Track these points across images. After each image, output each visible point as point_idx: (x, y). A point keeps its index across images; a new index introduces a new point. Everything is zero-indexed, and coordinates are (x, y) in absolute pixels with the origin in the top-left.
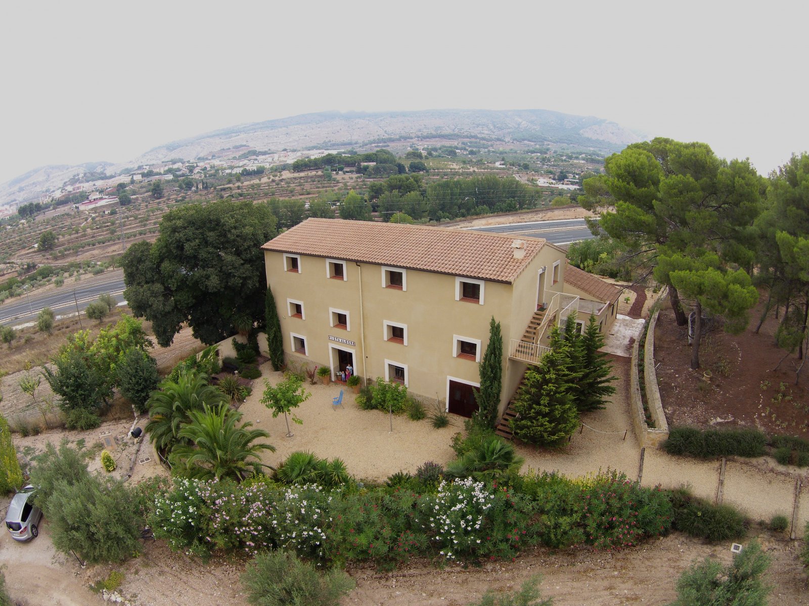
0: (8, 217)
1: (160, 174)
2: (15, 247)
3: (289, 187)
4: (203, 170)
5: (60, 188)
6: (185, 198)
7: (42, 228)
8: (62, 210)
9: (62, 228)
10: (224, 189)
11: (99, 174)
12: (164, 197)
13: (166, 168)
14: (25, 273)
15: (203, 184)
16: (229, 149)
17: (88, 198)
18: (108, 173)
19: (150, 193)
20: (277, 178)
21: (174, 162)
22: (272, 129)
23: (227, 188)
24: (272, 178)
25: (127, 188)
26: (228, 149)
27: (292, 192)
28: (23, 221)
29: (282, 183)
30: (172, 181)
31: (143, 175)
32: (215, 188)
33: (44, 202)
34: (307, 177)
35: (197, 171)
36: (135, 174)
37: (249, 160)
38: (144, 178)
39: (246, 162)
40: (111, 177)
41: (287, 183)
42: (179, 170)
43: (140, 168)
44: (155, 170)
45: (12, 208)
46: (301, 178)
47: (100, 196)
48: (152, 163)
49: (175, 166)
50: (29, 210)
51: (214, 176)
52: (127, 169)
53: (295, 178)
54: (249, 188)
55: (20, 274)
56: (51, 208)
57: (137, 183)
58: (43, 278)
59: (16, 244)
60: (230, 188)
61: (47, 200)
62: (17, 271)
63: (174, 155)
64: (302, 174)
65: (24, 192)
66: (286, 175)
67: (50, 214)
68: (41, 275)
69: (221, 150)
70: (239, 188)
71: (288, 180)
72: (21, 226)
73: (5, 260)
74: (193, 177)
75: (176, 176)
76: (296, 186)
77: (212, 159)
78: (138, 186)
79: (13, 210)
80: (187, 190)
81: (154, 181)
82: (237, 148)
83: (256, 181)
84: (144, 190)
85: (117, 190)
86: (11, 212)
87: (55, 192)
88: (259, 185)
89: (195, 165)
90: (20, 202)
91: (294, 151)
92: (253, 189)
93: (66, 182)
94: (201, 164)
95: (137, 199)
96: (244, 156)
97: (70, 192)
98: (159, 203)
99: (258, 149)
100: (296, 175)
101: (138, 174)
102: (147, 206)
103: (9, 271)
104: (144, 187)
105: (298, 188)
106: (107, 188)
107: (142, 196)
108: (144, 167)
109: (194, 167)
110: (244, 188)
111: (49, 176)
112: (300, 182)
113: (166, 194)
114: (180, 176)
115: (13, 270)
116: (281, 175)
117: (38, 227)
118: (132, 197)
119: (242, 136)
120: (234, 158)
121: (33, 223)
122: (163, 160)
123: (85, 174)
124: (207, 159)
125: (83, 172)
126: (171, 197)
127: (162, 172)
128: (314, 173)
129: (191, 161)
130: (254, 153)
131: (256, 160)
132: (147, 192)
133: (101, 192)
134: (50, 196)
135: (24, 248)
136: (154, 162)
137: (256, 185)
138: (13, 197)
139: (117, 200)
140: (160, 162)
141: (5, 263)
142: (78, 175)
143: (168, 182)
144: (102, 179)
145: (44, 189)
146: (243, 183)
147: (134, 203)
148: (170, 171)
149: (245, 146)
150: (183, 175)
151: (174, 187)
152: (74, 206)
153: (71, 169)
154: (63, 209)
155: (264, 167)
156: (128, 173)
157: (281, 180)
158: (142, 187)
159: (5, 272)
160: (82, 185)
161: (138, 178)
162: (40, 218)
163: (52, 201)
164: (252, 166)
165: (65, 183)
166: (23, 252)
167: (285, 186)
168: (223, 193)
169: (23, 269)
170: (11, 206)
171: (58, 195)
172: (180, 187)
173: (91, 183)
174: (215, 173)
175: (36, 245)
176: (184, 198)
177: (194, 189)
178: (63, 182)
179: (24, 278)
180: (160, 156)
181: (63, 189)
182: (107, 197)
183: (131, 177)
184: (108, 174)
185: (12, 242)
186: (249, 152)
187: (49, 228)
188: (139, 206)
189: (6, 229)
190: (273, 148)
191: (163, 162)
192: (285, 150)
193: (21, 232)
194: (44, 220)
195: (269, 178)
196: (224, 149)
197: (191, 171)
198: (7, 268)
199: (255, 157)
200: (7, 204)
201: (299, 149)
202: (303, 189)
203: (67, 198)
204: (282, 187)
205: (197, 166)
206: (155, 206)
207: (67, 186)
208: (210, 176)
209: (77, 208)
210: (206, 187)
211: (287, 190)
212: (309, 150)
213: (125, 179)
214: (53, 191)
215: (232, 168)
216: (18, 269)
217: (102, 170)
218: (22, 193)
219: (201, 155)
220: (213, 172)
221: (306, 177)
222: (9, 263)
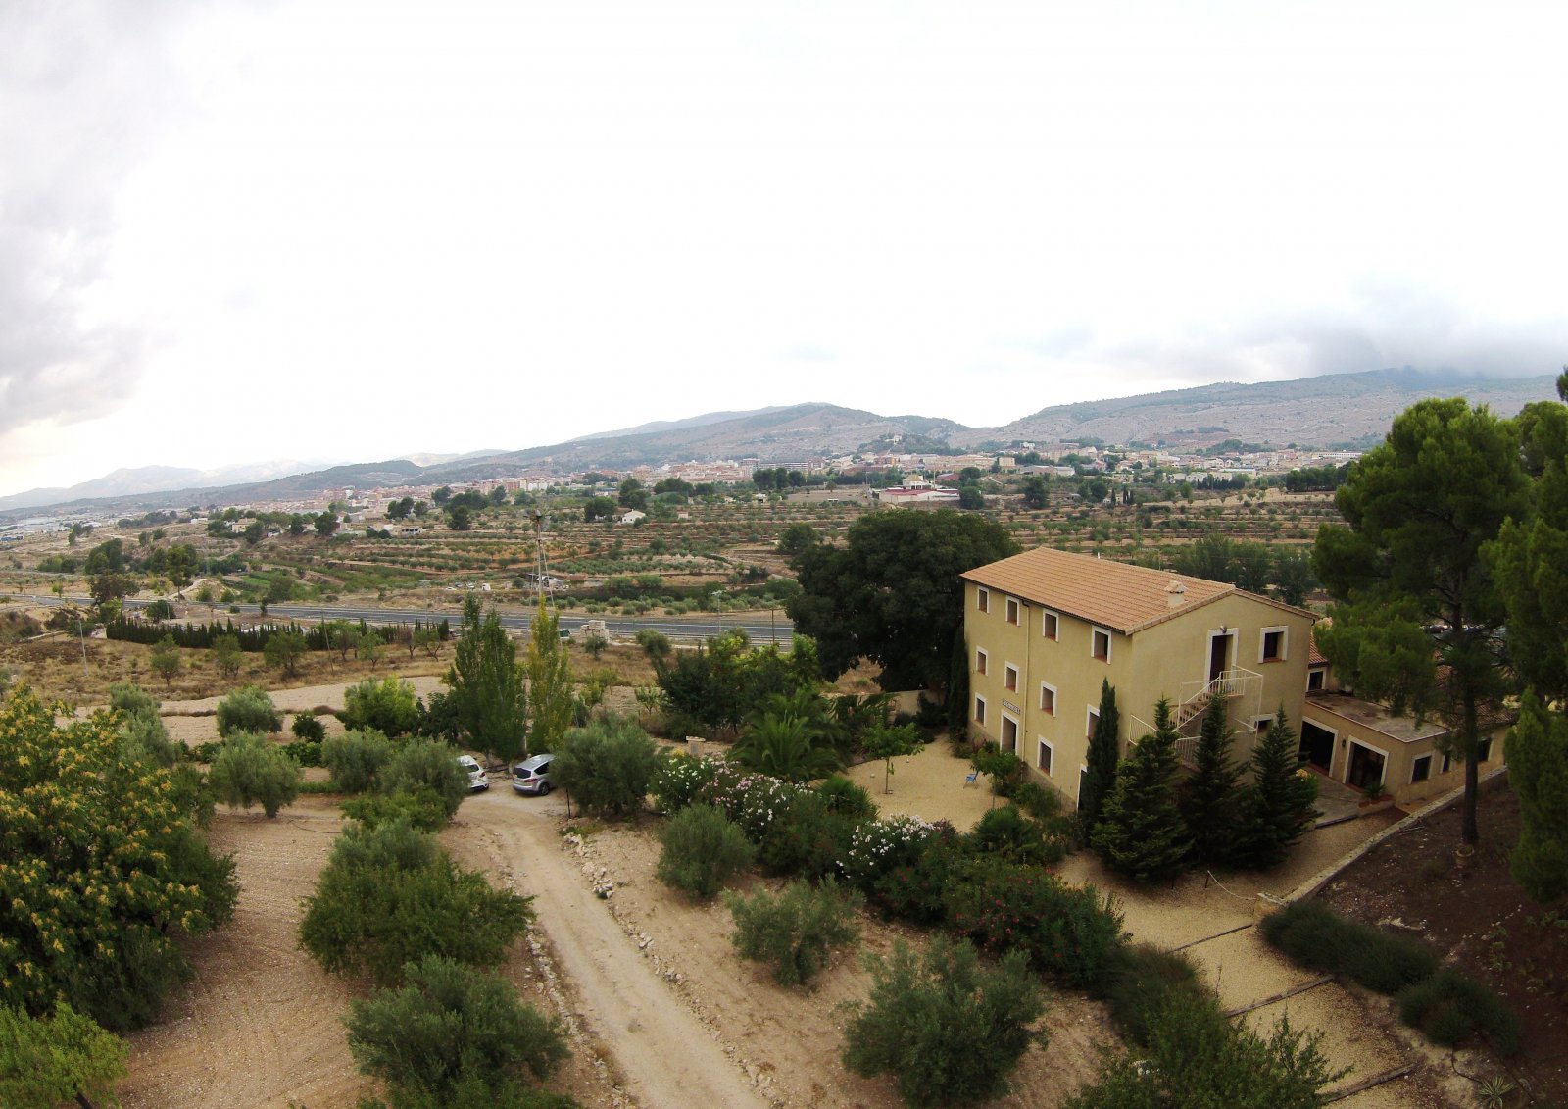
0: (734, 482)
1: (1052, 463)
2: (734, 535)
3: (1272, 519)
4: (1134, 467)
5: (852, 453)
6: (1087, 515)
7: (798, 515)
8: (844, 493)
9: (839, 524)
10: (1155, 509)
11: (934, 443)
12: (1048, 507)
13: (1066, 454)
14: (743, 582)
15: (1126, 494)
16: (1192, 432)
17: (900, 483)
18: (953, 445)
19: (1022, 496)
20: (1254, 501)
21: (1083, 444)
22: (1271, 402)
23: (1162, 508)
24: (1245, 498)
25: (982, 479)
26: (1188, 432)
27: (1275, 529)
28: (760, 496)
29: (1263, 511)
30: (1071, 479)
31: (1019, 460)
32: (1140, 505)
33: (814, 473)
34: (1308, 504)
35: (1122, 468)
36: (1002, 455)
37: (1224, 460)
38: (1019, 466)
39: (1218, 461)
40: (958, 452)
41: (1274, 512)
42: (1088, 461)
43: (1016, 444)
44: (1042, 455)
45: (744, 467)
46: (1297, 504)
47: (927, 484)
48: (1040, 438)
49: (1084, 453)
50: (774, 480)
51: (1153, 481)
52: (991, 444)
53: (1287, 504)
54: (1201, 513)
55: (732, 582)
56: (825, 486)
57: (1003, 473)
58: (776, 598)
59: (739, 531)
60: (1167, 509)
61: (820, 470)
62: (727, 575)
63: (1085, 431)
64: (1301, 498)
65: (775, 445)
66: (1273, 496)
67: (819, 495)
68: (772, 591)
69: (1177, 432)
70: (1182, 510)
71: (1274, 507)
72: (755, 503)
73: (707, 552)
74: (1113, 478)
75: (1080, 472)
76: (1285, 519)
77: (1158, 448)
78: (1005, 478)
79: (745, 472)
80: (1094, 502)
81: (1036, 474)
82: (1206, 431)
83: (1216, 502)
84: (1014, 487)
85: (961, 479)
86: (741, 474)
87: (841, 460)
88: (1219, 510)
89: (1121, 455)
90: (765, 462)
91: (1309, 450)
92: (1207, 516)
93: (866, 445)
94: (1133, 456)
95: (996, 502)
96: (1218, 451)
97: (871, 464)
98: (1035, 517)
99: (1244, 440)
100: (1290, 498)
101: (1008, 456)
102: (1011, 517)
103: (712, 571)
104: (1015, 482)
105: (1289, 524)
106: (943, 472)
107: (1006, 498)
108: (1026, 445)
109: (1117, 460)
110: (1193, 511)
111: (829, 426)
112: (1294, 512)
113: (1053, 503)
114: (1089, 473)
115: (721, 571)
116: (1262, 496)
117: (789, 513)
118: (986, 497)
119: (1217, 409)
120: (1199, 452)
121: (782, 504)
122: (1064, 438)
123: (905, 438)
124: (1148, 447)
125: (901, 432)
126: (1062, 510)
127: (1057, 461)
128: (1321, 497)
129: (1118, 447)
130: (1236, 446)
131: (1238, 460)
132: (1018, 492)
133: (928, 476)
134: (828, 464)
135: (753, 541)
136: (1047, 438)
137: (1216, 508)
138: (751, 450)
139: (956, 497)
140: (1057, 441)
141: (707, 557)
142: (891, 437)
143: (1062, 480)
144: (940, 452)
145: (819, 449)
146: (1190, 502)
147: (990, 507)
148: (1070, 460)
149: (1221, 430)
150: (1094, 472)
151: (1072, 491)
152: (871, 491)
153: (877, 424)
154: (848, 492)
155: (1246, 475)
156: (992, 451)
157: (1262, 506)
158: (1010, 482)
159: (703, 571)
160: (897, 457)
161: (1007, 463)
162: (798, 498)
163: (829, 473)
164: (1225, 472)
165: (862, 446)
166: (751, 547)
167: (1267, 517)
168: (1153, 515)
169: (740, 574)
170: (741, 464)
171: (845, 464)
172: (1082, 492)
173: (916, 457)
174: (1154, 479)
175: (776, 542)
176: (1084, 514)
177: (1107, 500)
178: (859, 443)
179: (739, 588)
180: (1059, 429)
181: (856, 457)
182: (936, 487)
183: (995, 459)
184: (952, 447)
185: (731, 526)
186: (1227, 444)
187: (812, 519)
188: (997, 515)
189: (723, 501)
190: (1273, 440)
191: (1062, 441)
192: (1292, 446)
193: (753, 514)
194: (804, 504)
195: (1240, 499)
196: (1181, 432)
197: (1111, 466)
198: (710, 566)
199: (1237, 455)
200: (735, 458)
201: (1320, 446)
202: (1296, 526)
203: (858, 473)
204: (1260, 519)
205: (1125, 458)
206: (1028, 520)
207: (865, 452)
208: (1145, 480)
209: (876, 496)
210: (1129, 501)
211: (1267, 526)
212: (1336, 450)
213: (981, 461)
214: (837, 457)
215: (1187, 470)
216: (731, 571)
217: (941, 435)
218: (770, 447)
219: (1139, 438)
220: (1151, 473)
221: (1306, 503)
222: (715, 558)
